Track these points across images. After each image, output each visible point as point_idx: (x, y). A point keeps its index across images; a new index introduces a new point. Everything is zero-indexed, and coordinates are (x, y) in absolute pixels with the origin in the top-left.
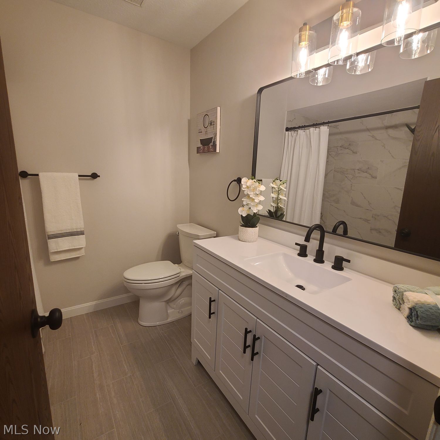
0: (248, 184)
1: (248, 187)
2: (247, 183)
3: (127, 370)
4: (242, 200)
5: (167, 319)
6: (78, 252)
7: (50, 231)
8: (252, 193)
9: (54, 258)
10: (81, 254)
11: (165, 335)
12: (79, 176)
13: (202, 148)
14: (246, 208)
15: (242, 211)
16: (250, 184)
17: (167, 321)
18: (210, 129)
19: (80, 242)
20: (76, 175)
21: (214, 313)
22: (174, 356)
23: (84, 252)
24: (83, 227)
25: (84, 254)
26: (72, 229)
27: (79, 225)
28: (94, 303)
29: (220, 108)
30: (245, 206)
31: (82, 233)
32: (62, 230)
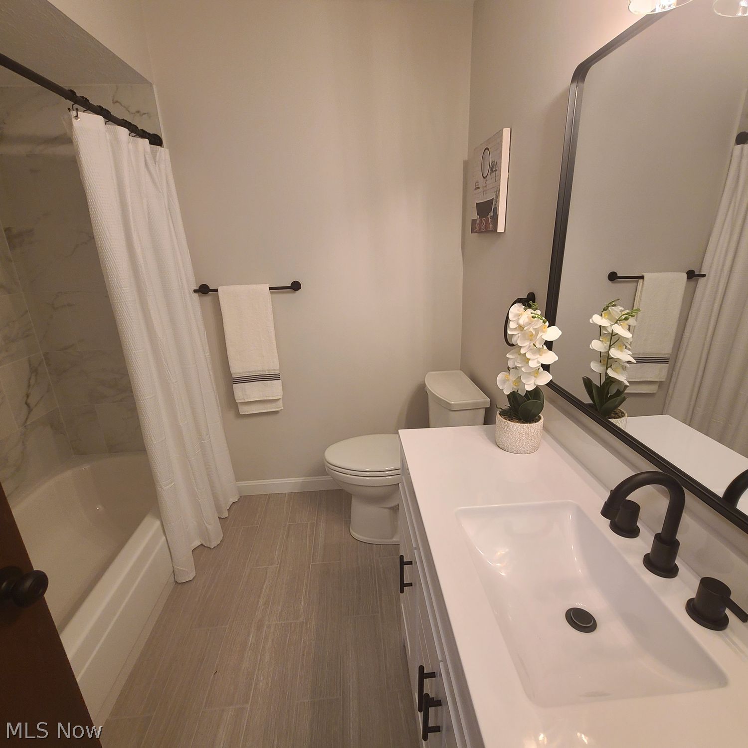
0: (521, 322)
1: (521, 328)
2: (519, 319)
3: (302, 611)
4: (508, 356)
5: (392, 537)
6: (274, 405)
7: (234, 372)
8: (527, 344)
9: (245, 410)
10: (278, 408)
11: (381, 566)
12: (271, 288)
13: (478, 222)
14: (512, 377)
15: (504, 381)
16: (527, 320)
17: (391, 540)
18: (490, 180)
19: (274, 389)
20: (267, 287)
21: (410, 585)
22: (378, 613)
23: (282, 405)
24: (278, 368)
25: (283, 408)
26: (263, 371)
27: (272, 365)
28: (300, 480)
29: (510, 129)
30: (512, 370)
31: (276, 377)
32: (250, 372)
